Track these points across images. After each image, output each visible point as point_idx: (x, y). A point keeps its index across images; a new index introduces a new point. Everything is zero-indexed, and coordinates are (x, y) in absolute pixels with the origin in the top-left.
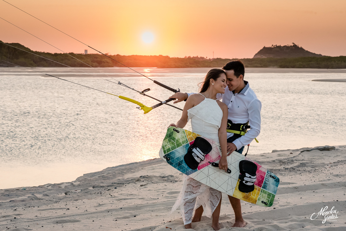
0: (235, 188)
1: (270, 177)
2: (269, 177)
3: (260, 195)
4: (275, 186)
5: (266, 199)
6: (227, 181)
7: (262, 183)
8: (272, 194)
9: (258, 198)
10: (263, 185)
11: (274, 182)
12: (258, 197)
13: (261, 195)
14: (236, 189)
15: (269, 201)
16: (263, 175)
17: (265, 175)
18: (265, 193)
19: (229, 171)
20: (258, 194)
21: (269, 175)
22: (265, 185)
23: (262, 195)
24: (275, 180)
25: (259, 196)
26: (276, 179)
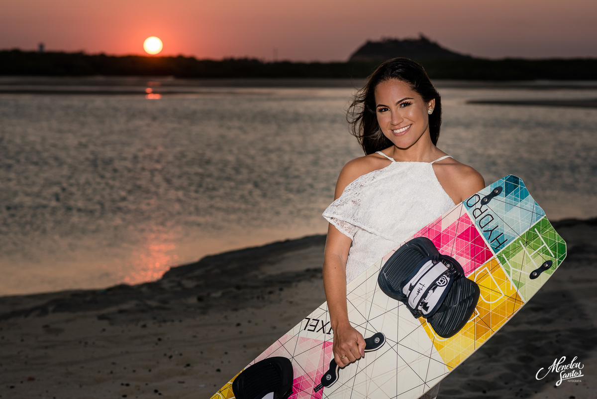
0: (434, 349)
1: (486, 203)
2: (484, 207)
3: (508, 272)
4: (519, 204)
5: (534, 257)
6: (400, 362)
7: (483, 243)
8: (534, 227)
9: (512, 283)
10: (489, 246)
11: (509, 200)
12: (508, 285)
13: (512, 269)
14: (439, 347)
15: (547, 253)
16: (466, 226)
17: (468, 222)
18: (516, 249)
19: (377, 340)
20: (502, 279)
21: (479, 205)
22: (493, 237)
23: (515, 265)
24: (503, 193)
25: (510, 279)
26: (504, 186)
